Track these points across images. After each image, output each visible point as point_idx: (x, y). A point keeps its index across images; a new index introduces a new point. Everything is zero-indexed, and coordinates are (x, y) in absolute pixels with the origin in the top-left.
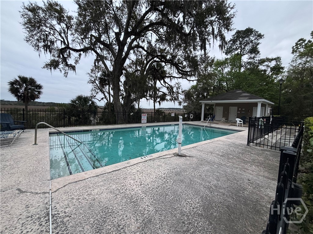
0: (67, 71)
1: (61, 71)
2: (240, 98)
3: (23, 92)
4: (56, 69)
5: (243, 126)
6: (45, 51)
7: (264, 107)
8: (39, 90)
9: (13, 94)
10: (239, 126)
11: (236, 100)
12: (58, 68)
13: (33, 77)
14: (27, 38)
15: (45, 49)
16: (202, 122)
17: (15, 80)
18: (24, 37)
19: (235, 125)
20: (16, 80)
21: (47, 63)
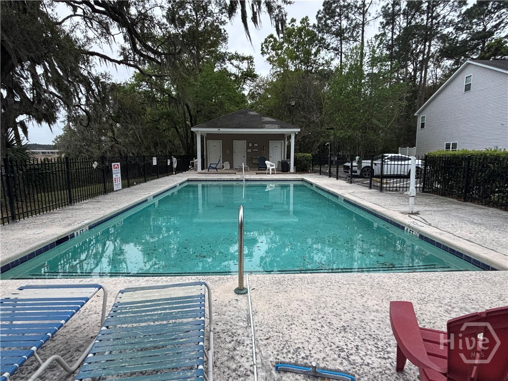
2: (266, 125)
5: (277, 173)
7: (283, 141)
10: (272, 173)
11: (262, 128)
16: (199, 173)
19: (265, 173)
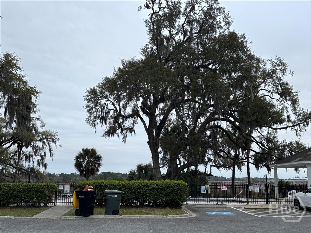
0: (126, 135)
1: (119, 136)
3: (85, 165)
4: (114, 136)
6: (101, 123)
8: (99, 162)
9: (77, 169)
12: (116, 134)
13: (95, 148)
14: (87, 118)
15: (102, 121)
17: (79, 153)
18: (85, 119)
20: (81, 153)
21: (106, 131)
